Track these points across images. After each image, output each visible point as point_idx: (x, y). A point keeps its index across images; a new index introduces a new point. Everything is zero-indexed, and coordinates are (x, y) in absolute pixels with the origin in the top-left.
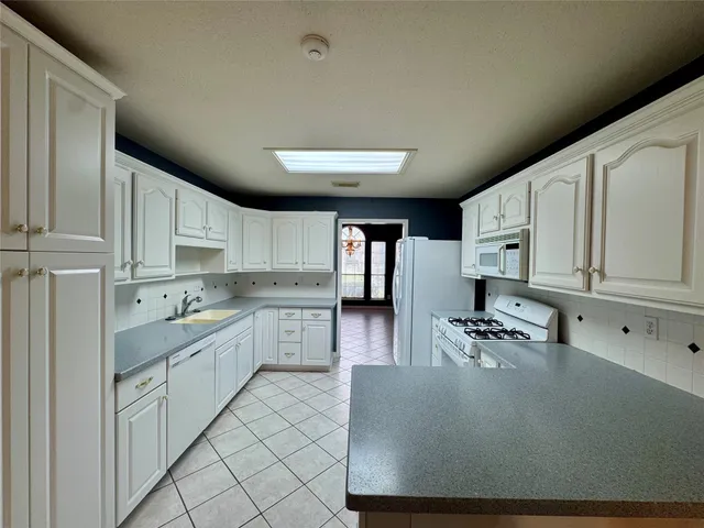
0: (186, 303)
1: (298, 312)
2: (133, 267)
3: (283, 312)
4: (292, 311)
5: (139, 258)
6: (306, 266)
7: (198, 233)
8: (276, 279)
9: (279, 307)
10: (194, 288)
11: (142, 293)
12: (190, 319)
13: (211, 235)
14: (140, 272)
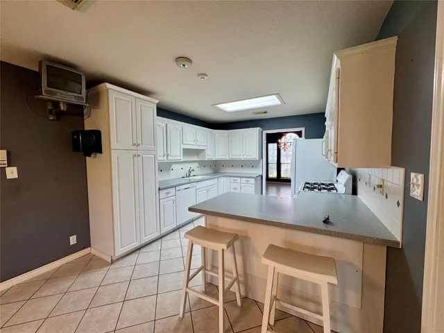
0: (190, 172)
1: (239, 179)
2: (167, 156)
3: (232, 178)
4: (236, 179)
5: (169, 153)
6: (245, 157)
7: (192, 143)
8: (233, 163)
9: (230, 176)
10: (194, 166)
11: (174, 166)
12: (191, 178)
13: (198, 143)
14: (170, 158)
